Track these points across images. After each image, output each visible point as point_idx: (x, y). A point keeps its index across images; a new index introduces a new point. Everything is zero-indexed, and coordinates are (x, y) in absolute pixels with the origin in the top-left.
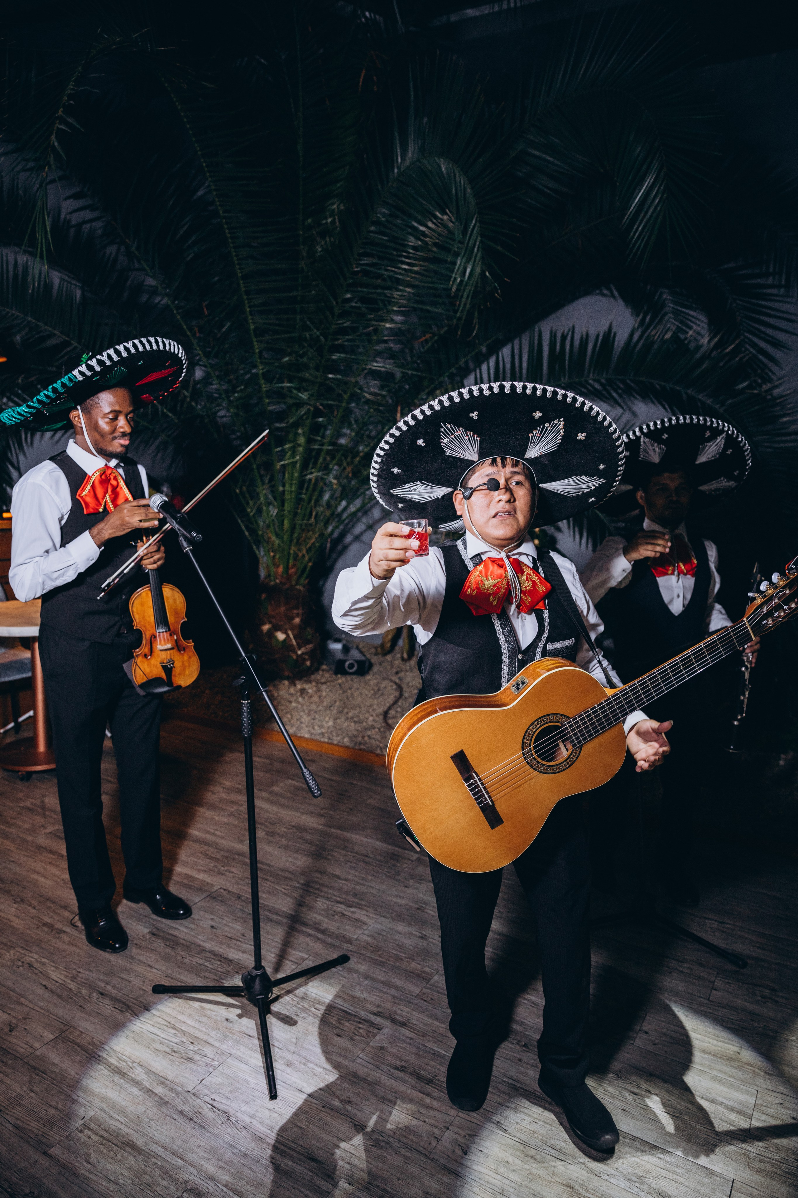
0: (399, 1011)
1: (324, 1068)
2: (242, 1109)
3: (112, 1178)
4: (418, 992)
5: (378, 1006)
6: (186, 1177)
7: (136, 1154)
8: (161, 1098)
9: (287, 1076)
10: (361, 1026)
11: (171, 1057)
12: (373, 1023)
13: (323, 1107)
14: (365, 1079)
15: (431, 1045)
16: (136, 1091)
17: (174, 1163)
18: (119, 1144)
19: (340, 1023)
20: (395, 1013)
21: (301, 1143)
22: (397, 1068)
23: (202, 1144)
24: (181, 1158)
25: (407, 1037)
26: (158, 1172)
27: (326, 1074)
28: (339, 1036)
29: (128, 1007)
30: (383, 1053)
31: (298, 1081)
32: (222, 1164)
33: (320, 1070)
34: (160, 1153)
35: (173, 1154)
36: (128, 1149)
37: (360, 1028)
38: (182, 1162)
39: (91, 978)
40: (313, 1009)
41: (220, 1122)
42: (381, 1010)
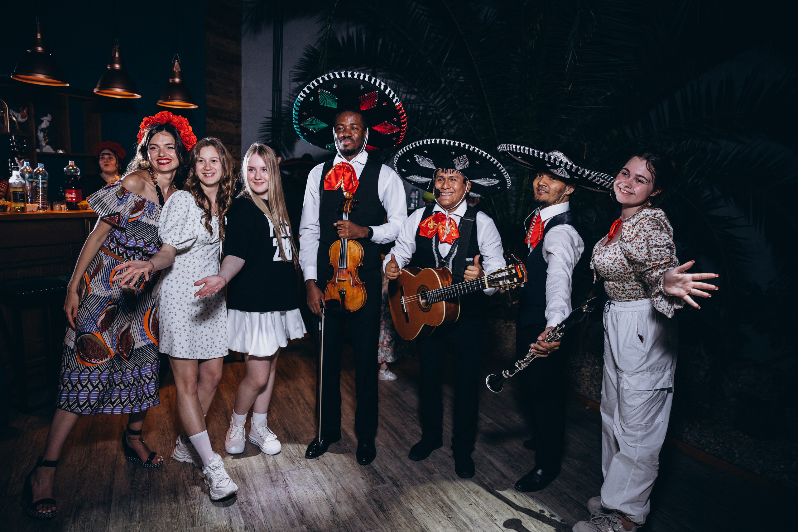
0: (401, 480)
1: (343, 487)
2: (295, 486)
5: (394, 475)
6: (251, 497)
7: (242, 483)
8: (269, 470)
9: (325, 484)
10: (377, 479)
11: (287, 459)
12: (384, 480)
14: (355, 498)
15: (401, 498)
16: (263, 464)
18: (240, 478)
19: (369, 474)
20: (399, 481)
21: (304, 507)
22: (375, 500)
23: (268, 490)
24: (256, 492)
25: (393, 491)
26: (244, 492)
28: (363, 478)
29: (289, 436)
30: (375, 492)
31: (327, 487)
32: (268, 500)
33: (340, 487)
34: (250, 487)
35: (255, 489)
36: (242, 481)
37: (375, 479)
41: (282, 487)
42: (393, 477)
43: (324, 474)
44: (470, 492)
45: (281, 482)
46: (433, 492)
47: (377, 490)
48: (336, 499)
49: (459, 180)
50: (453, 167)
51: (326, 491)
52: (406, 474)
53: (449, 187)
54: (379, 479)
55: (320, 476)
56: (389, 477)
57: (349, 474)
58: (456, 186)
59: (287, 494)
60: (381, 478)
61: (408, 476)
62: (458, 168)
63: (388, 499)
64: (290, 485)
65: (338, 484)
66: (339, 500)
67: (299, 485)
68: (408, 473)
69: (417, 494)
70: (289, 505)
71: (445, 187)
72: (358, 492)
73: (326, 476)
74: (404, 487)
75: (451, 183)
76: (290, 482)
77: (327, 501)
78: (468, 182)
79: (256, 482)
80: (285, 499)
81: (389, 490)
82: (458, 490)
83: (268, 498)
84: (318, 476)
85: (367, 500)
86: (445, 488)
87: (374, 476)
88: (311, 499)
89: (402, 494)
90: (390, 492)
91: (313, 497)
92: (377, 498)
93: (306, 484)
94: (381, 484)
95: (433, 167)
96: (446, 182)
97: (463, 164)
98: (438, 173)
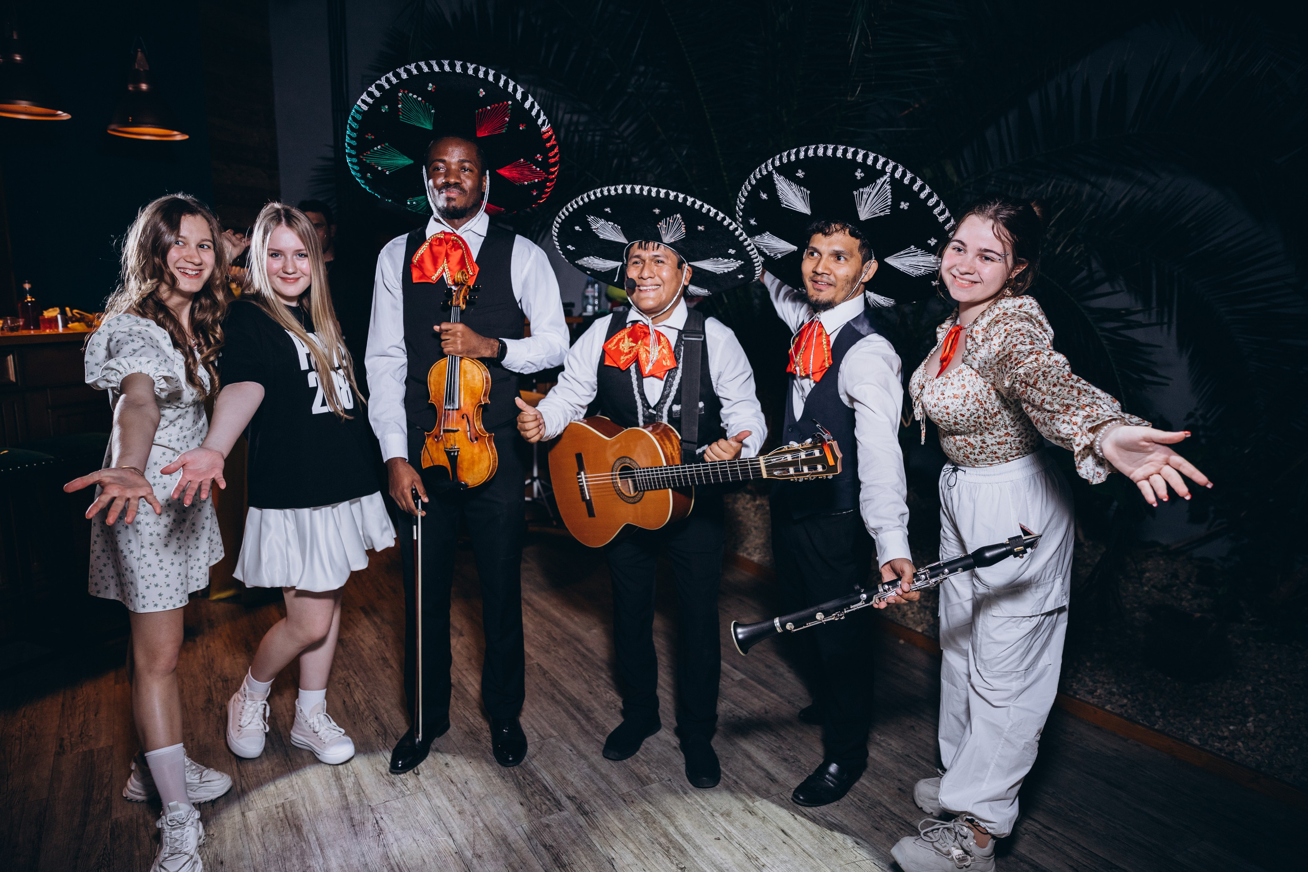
0: (591, 801)
1: (485, 825)
2: (396, 832)
3: (266, 845)
5: (578, 792)
6: (312, 863)
7: (296, 835)
8: (348, 804)
9: (452, 821)
10: (547, 802)
11: (381, 777)
12: (560, 804)
13: (456, 854)
14: (510, 844)
16: (336, 793)
17: (314, 851)
18: (292, 824)
19: (532, 795)
20: (588, 802)
22: (545, 846)
23: (345, 846)
24: (321, 850)
25: (578, 824)
26: (298, 853)
28: (521, 804)
29: (386, 733)
30: (545, 830)
31: (456, 827)
32: (344, 864)
33: (481, 825)
34: (311, 841)
35: (319, 845)
36: (294, 830)
37: (545, 804)
38: (320, 852)
39: (379, 706)
40: (521, 777)
41: (371, 835)
42: (577, 796)
43: (450, 801)
44: (715, 814)
45: (369, 826)
46: (649, 820)
47: (548, 826)
48: (474, 849)
49: (670, 262)
50: (658, 239)
51: (454, 836)
52: (599, 788)
53: (652, 276)
54: (551, 802)
55: (442, 807)
56: (569, 797)
57: (497, 798)
58: (666, 272)
59: (381, 849)
60: (554, 799)
61: (603, 793)
62: (667, 239)
63: (569, 841)
64: (387, 831)
65: (477, 819)
66: (479, 852)
67: (403, 829)
68: (603, 785)
69: (621, 826)
71: (646, 274)
72: (515, 832)
73: (454, 806)
74: (597, 814)
75: (656, 268)
76: (387, 824)
77: (456, 856)
78: (686, 266)
79: (321, 829)
80: (378, 860)
81: (570, 823)
82: (693, 813)
83: (345, 861)
84: (439, 807)
85: (531, 847)
86: (671, 810)
87: (543, 797)
88: (427, 855)
89: (593, 828)
90: (572, 826)
91: (431, 851)
92: (549, 841)
93: (417, 824)
94: (555, 811)
95: (622, 239)
96: (647, 266)
97: (675, 232)
98: (631, 251)
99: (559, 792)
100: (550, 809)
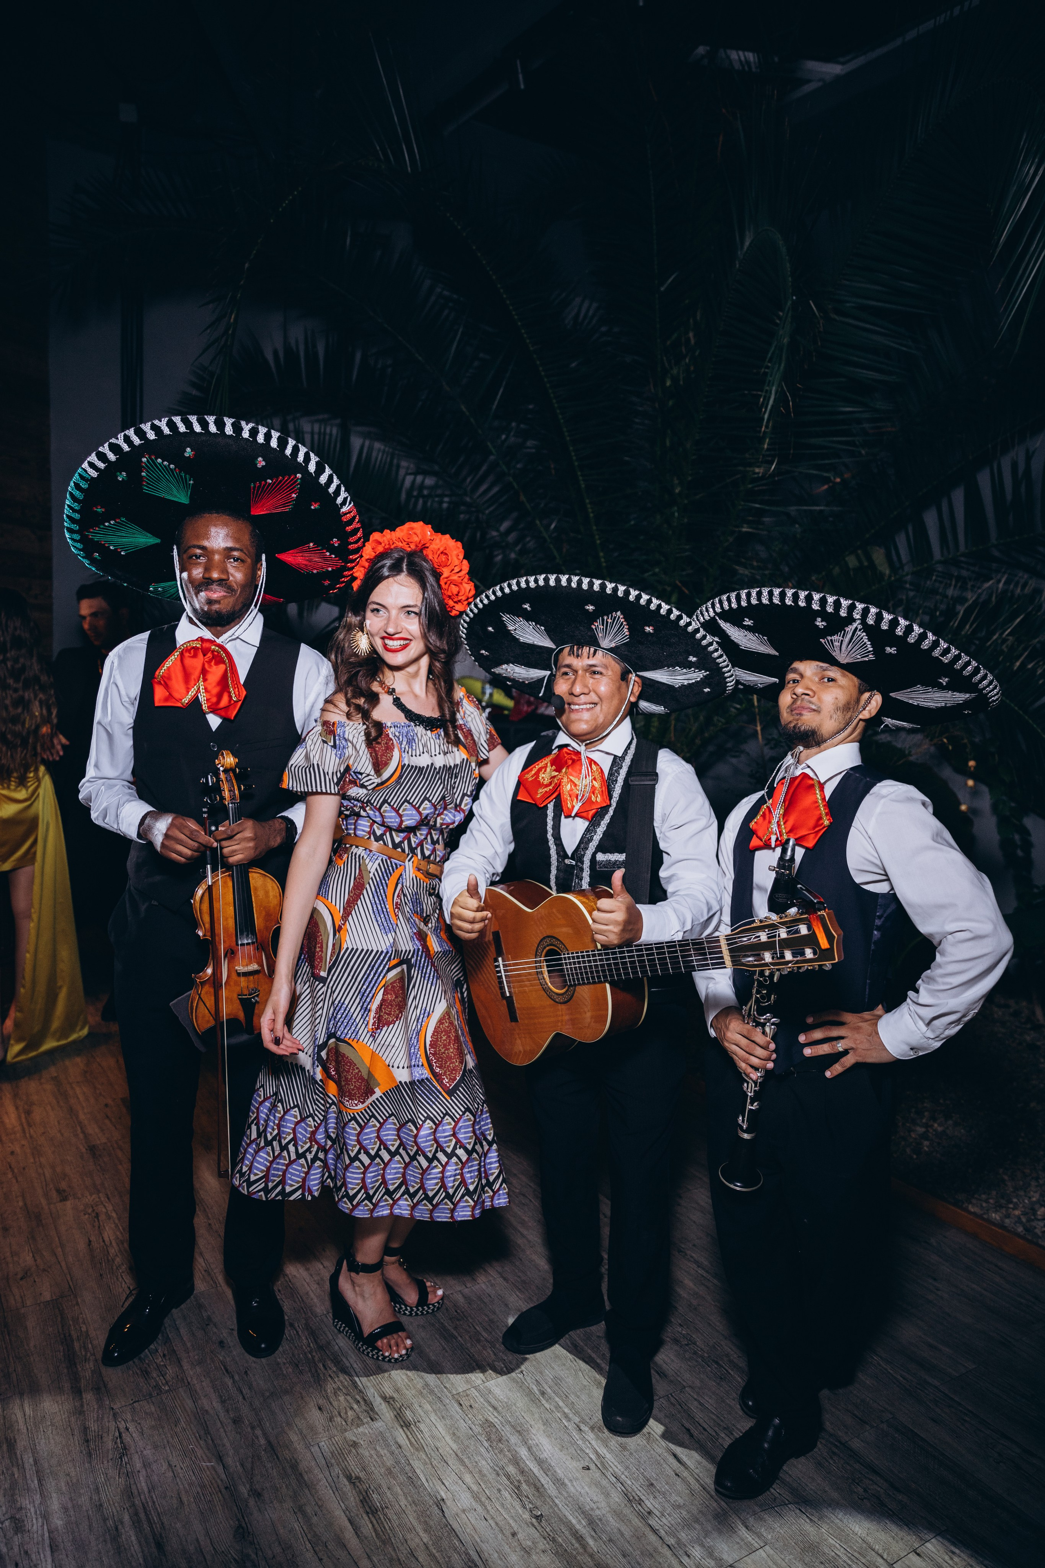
0: (416, 1406)
2: (145, 1452)
4: (461, 1390)
5: (397, 1390)
6: (25, 1502)
7: (6, 1455)
8: (82, 1406)
9: (223, 1434)
10: (355, 1406)
12: (372, 1409)
13: (226, 1488)
14: (301, 1474)
15: (416, 1464)
17: (29, 1482)
19: (335, 1393)
20: (410, 1407)
21: (165, 1520)
22: (350, 1479)
23: (73, 1473)
24: (39, 1481)
25: (397, 1443)
27: (265, 1450)
28: (320, 1409)
30: (350, 1451)
31: (228, 1445)
32: (69, 1505)
33: (263, 1441)
34: (27, 1466)
35: (37, 1472)
37: (352, 1408)
38: (37, 1486)
41: (110, 1456)
42: (395, 1395)
43: (223, 1402)
44: (583, 1427)
45: (109, 1442)
46: (493, 1437)
47: (355, 1445)
48: (252, 1481)
49: (610, 673)
50: (594, 642)
51: (225, 1459)
52: (427, 1385)
53: (586, 691)
54: (360, 1406)
55: (211, 1412)
56: (384, 1398)
57: (287, 1398)
58: (604, 686)
59: (122, 1481)
60: (365, 1400)
61: (432, 1392)
62: (606, 643)
63: (383, 1470)
64: (132, 1450)
65: (258, 1432)
66: (259, 1488)
67: (156, 1447)
70: (126, 1518)
71: (578, 689)
72: (309, 1454)
73: (227, 1411)
74: (422, 1426)
75: (591, 681)
76: (133, 1438)
77: (227, 1493)
78: (633, 677)
79: (42, 1445)
80: (118, 1498)
81: (385, 1440)
82: (553, 1425)
83: (71, 1499)
84: (207, 1411)
85: (330, 1479)
86: (523, 1421)
87: (349, 1398)
88: (187, 1492)
89: (417, 1450)
90: (388, 1446)
91: (191, 1485)
92: (356, 1471)
93: (176, 1439)
94: (365, 1421)
95: (548, 643)
96: (579, 679)
97: (616, 634)
98: (560, 657)
99: (372, 1390)
100: (358, 1417)
